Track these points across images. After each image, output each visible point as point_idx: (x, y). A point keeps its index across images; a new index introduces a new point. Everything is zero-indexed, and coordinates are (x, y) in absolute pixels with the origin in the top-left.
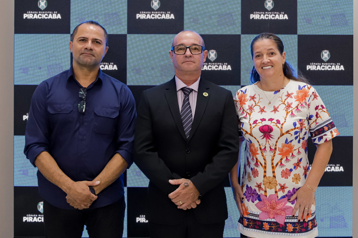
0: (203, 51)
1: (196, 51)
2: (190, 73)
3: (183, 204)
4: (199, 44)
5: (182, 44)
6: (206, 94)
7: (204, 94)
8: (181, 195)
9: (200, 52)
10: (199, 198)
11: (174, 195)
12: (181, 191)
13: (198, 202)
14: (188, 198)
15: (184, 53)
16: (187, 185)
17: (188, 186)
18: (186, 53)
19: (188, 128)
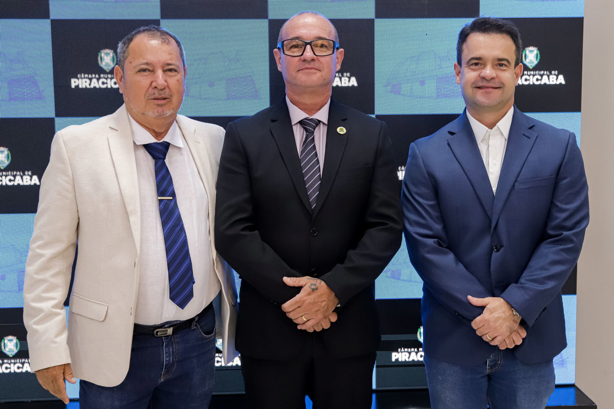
0: (335, 50)
1: (324, 49)
2: (313, 90)
3: (308, 320)
4: (328, 38)
5: (297, 38)
6: (341, 130)
7: (338, 130)
8: (305, 305)
9: (331, 52)
10: (336, 310)
11: (292, 305)
12: (305, 299)
13: (334, 318)
14: (317, 311)
15: (301, 54)
16: (315, 287)
17: (317, 289)
18: (305, 53)
19: (314, 192)
